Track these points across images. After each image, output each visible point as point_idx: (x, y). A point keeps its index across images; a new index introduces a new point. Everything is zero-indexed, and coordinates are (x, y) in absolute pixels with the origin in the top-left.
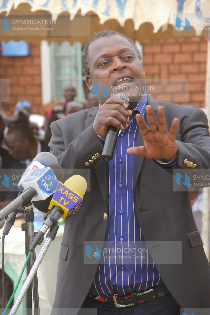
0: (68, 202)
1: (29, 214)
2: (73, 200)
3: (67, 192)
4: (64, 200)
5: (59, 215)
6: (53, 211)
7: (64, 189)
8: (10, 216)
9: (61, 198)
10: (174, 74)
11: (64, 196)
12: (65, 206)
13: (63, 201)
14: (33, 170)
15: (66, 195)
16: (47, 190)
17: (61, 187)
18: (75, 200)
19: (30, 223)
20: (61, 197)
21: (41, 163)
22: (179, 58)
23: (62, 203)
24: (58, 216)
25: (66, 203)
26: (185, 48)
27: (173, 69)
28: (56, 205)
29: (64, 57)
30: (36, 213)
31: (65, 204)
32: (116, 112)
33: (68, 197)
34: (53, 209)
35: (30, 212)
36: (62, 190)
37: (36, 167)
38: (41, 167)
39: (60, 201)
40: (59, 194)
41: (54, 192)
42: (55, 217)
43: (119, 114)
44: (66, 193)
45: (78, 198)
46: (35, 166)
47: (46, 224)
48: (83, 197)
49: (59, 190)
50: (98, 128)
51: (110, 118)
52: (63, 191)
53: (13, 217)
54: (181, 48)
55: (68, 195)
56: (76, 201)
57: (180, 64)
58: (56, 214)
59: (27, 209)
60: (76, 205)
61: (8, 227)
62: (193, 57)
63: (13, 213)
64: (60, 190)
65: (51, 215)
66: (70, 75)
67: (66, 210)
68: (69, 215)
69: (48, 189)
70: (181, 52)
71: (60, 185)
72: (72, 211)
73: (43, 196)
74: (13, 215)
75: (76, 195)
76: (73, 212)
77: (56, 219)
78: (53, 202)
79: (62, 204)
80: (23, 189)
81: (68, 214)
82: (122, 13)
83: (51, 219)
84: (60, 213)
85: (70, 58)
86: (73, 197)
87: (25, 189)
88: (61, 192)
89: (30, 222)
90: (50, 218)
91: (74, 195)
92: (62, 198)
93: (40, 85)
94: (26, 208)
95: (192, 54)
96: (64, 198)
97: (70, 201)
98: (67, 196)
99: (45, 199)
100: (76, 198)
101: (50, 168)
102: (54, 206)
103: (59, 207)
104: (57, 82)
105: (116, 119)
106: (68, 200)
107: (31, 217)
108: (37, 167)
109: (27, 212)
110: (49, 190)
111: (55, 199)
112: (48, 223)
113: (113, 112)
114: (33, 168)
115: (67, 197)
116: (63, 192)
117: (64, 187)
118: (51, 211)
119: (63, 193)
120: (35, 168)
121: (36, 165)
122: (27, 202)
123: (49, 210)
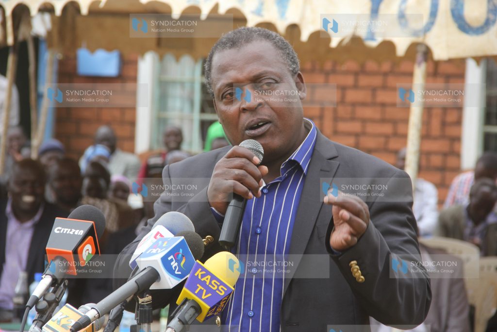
0: (210, 295)
1: (145, 311)
2: (217, 291)
3: (209, 277)
4: (203, 290)
5: (194, 314)
6: (185, 307)
7: (204, 272)
8: (114, 311)
9: (198, 287)
10: (344, 120)
11: (203, 284)
12: (203, 300)
13: (201, 291)
14: (155, 240)
15: (206, 282)
16: (176, 273)
17: (200, 270)
18: (221, 292)
19: (146, 325)
20: (198, 285)
21: (168, 229)
22: (352, 96)
23: (199, 295)
24: (191, 317)
25: (205, 295)
26: (364, 81)
27: (342, 111)
28: (189, 298)
29: (174, 82)
30: (126, 319)
31: (204, 297)
32: (242, 172)
33: (210, 286)
34: (184, 303)
35: (147, 307)
36: (201, 275)
37: (159, 235)
38: (168, 235)
39: (196, 292)
40: (196, 281)
41: (188, 276)
42: (187, 317)
43: (246, 176)
44: (207, 279)
45: (226, 289)
46: (158, 233)
47: (172, 328)
48: (234, 287)
49: (196, 275)
50: (214, 196)
51: (231, 182)
52: (203, 276)
53: (118, 314)
54: (356, 81)
55: (210, 283)
56: (223, 293)
57: (354, 104)
58: (188, 312)
59: (143, 302)
60: (221, 300)
61: (110, 329)
62: (374, 95)
63: (119, 307)
64: (198, 274)
65: (180, 313)
66: (182, 110)
67: (206, 307)
68: (209, 315)
69: (178, 271)
70: (356, 87)
71: (199, 266)
72: (214, 309)
73: (169, 282)
74: (119, 310)
75: (222, 283)
76: (215, 311)
77: (189, 321)
78: (185, 292)
79: (200, 297)
80: (138, 268)
81: (208, 313)
82: (282, 14)
83: (180, 320)
84: (195, 311)
85: (182, 84)
86: (218, 286)
87: (141, 268)
88: (200, 277)
89: (145, 322)
90: (178, 318)
91: (219, 284)
92: (200, 287)
93: (133, 124)
94: (141, 300)
95: (374, 90)
96: (203, 287)
97: (213, 292)
98: (208, 284)
99: (172, 288)
100: (222, 288)
101: (183, 238)
102: (186, 300)
103: (194, 301)
104: (160, 120)
105: (242, 183)
106: (209, 290)
107: (147, 315)
108: (161, 236)
109: (143, 306)
110: (180, 273)
111: (188, 288)
112: (175, 326)
113: (237, 172)
114: (155, 237)
115: (208, 286)
116: (202, 278)
117: (204, 269)
118: (180, 307)
119: (202, 280)
120: (158, 237)
121: (160, 232)
122: (142, 289)
123: (177, 305)
